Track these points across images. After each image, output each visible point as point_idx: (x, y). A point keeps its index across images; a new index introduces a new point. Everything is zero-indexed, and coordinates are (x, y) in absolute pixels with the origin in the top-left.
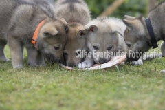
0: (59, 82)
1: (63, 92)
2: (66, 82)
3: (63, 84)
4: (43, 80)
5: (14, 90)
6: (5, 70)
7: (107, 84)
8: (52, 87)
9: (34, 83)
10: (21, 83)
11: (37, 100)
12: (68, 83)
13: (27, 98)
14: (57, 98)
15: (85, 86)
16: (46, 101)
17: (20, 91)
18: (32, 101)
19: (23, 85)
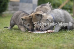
0: (40, 37)
1: (42, 41)
2: (43, 37)
3: (42, 38)
4: (34, 36)
5: (23, 40)
6: (19, 32)
7: (59, 38)
8: (38, 39)
9: (31, 38)
10: (26, 38)
11: (32, 44)
12: (44, 37)
13: (28, 43)
14: (40, 43)
15: (51, 39)
16: (35, 44)
17: (26, 41)
18: (30, 44)
19: (27, 38)
